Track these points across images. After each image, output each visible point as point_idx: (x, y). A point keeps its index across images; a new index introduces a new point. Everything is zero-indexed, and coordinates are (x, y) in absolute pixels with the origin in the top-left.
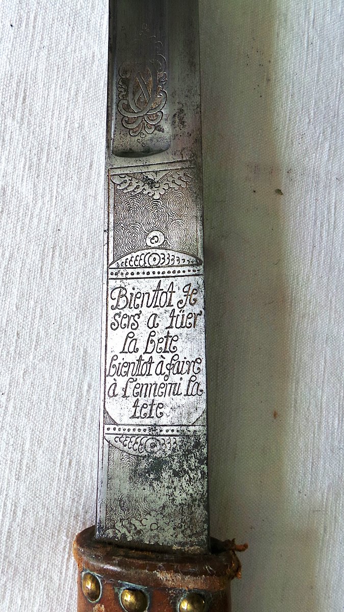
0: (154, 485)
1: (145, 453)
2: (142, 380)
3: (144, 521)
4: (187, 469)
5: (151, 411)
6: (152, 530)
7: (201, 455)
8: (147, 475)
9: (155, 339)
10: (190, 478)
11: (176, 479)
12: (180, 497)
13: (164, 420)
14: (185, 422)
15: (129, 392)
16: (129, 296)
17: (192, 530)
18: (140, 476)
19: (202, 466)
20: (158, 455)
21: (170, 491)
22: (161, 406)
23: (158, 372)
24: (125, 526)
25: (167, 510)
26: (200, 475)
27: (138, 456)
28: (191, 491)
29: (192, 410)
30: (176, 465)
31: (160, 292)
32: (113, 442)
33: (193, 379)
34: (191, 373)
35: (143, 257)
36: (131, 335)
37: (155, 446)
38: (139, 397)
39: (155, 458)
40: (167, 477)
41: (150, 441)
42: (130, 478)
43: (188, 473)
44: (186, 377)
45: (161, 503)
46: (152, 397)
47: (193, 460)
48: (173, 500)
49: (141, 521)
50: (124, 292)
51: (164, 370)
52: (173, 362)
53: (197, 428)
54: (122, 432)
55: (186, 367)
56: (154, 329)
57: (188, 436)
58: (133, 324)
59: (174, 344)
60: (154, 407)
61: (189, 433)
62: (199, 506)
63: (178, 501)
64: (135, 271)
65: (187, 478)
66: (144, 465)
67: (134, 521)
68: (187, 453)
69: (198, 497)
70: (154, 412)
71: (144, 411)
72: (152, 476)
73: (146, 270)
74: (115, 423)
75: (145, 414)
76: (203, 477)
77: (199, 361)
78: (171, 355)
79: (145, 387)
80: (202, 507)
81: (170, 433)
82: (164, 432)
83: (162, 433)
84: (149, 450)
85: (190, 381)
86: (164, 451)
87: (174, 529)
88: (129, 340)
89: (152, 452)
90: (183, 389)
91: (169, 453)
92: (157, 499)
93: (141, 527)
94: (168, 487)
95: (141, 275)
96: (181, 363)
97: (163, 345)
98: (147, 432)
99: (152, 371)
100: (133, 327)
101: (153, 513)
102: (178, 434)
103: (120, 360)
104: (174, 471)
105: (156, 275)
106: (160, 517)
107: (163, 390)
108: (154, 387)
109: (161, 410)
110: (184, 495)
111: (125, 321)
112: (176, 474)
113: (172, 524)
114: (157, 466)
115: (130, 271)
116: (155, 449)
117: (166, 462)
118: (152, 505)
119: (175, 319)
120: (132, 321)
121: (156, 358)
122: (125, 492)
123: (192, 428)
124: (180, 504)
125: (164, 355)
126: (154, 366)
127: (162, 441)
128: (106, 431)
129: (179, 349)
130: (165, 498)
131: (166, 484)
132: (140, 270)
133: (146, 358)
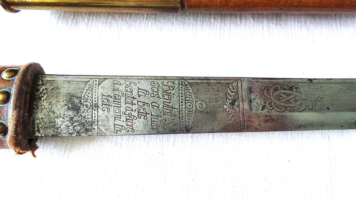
0: (65, 107)
1: (83, 101)
2: (123, 99)
3: (45, 101)
4: (74, 125)
5: (106, 105)
6: (41, 106)
7: (82, 132)
8: (71, 103)
9: (145, 107)
10: (69, 127)
11: (68, 119)
12: (59, 121)
13: (100, 112)
14: (100, 123)
15: (116, 92)
16: (169, 91)
17: (41, 128)
18: (70, 99)
19: (75, 133)
20: (82, 109)
21: (62, 116)
22: (108, 110)
23: (127, 108)
24: (43, 91)
25: (52, 114)
26: (71, 132)
27: (81, 97)
28: (62, 127)
29: (106, 127)
30: (76, 118)
31: (171, 109)
32: (89, 83)
33: (123, 128)
34: (126, 127)
35: (191, 99)
36: (148, 93)
37: (87, 107)
38: (113, 97)
39: (80, 107)
40: (70, 114)
41: (89, 104)
42: (69, 93)
43: (72, 125)
44: (124, 124)
45: (56, 110)
46: (113, 105)
47: (79, 128)
48: (57, 117)
49: (46, 100)
50: (172, 89)
51: (128, 112)
52: (132, 117)
53: (96, 130)
54: (94, 88)
55: (130, 124)
56: (151, 106)
57: (92, 125)
58: (154, 94)
59: (142, 117)
60: (108, 106)
61: (93, 126)
62: (54, 131)
63: (56, 120)
64: (183, 95)
65: (69, 125)
66: (76, 101)
67: (46, 96)
68: (82, 125)
69: (59, 131)
71: (106, 101)
72: (70, 105)
73: (184, 101)
74: (99, 84)
75: (104, 101)
76: (70, 134)
77: (133, 131)
78: (137, 116)
79: (119, 101)
80: (53, 133)
81: (94, 115)
82: (94, 112)
83: (93, 110)
84: (85, 103)
85: (122, 126)
86: (84, 112)
87: (42, 118)
88: (145, 92)
89: (83, 105)
90: (117, 122)
91: (83, 115)
92: (58, 108)
93: (43, 100)
94: (64, 114)
95: (181, 98)
96: (132, 121)
97: (142, 111)
98: (94, 102)
99: (127, 105)
100: (152, 95)
101: (50, 106)
102: (93, 120)
103: (134, 87)
104: (73, 118)
105: (181, 107)
106: (48, 110)
107: (117, 111)
108: (119, 106)
109: (106, 110)
110: (60, 123)
111: (155, 90)
112: (71, 119)
113: (44, 117)
114: (76, 109)
115: (183, 92)
116: (85, 107)
117: (78, 113)
118: (54, 106)
119: (157, 117)
120: (155, 93)
121: (134, 107)
122: (61, 91)
123: (96, 127)
124: (55, 121)
125: (137, 111)
126: (130, 106)
127: (89, 111)
128: (95, 80)
129: (140, 120)
130: (58, 113)
131: (66, 113)
132: (183, 98)
133: (135, 101)
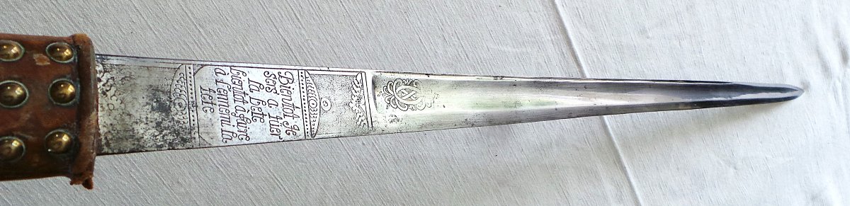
0: (147, 107)
1: (173, 98)
2: (230, 94)
3: (114, 98)
4: (163, 133)
5: (207, 103)
6: (108, 105)
7: (176, 143)
8: (155, 100)
9: (261, 105)
10: (156, 136)
11: (154, 124)
12: (140, 129)
13: (201, 113)
14: (201, 130)
15: (220, 85)
16: (288, 85)
17: (111, 139)
18: (154, 95)
19: (167, 145)
20: (172, 109)
21: (144, 120)
22: (212, 110)
23: (237, 108)
24: (107, 81)
25: (127, 118)
26: (160, 144)
27: (170, 92)
28: (145, 137)
29: (211, 135)
30: (166, 123)
31: (292, 109)
32: (179, 72)
33: (235, 135)
34: (239, 133)
35: (314, 95)
36: (262, 87)
37: (180, 107)
38: (217, 93)
39: (170, 107)
40: (155, 117)
41: (184, 103)
42: (151, 86)
43: (160, 134)
44: (235, 130)
45: (133, 112)
46: (218, 103)
47: (172, 138)
48: (137, 123)
49: (114, 95)
50: (291, 81)
51: (239, 113)
52: (245, 119)
53: (197, 139)
54: (189, 79)
55: (243, 129)
56: (267, 104)
57: (190, 133)
58: (269, 89)
59: (258, 119)
60: (210, 105)
61: (193, 133)
62: (134, 144)
63: (135, 126)
64: (305, 90)
65: (156, 134)
66: (164, 98)
67: (113, 89)
68: (177, 133)
69: (141, 143)
70: (207, 105)
71: (207, 97)
72: (154, 104)
73: (306, 98)
74: (194, 74)
75: (204, 98)
76: (158, 146)
77: (248, 139)
78: (250, 117)
79: (225, 98)
80: (133, 147)
81: (192, 118)
82: (192, 113)
83: (191, 112)
84: (176, 101)
85: (233, 133)
86: (177, 114)
87: (111, 124)
88: (258, 85)
89: (175, 104)
90: (226, 127)
91: (176, 118)
92: (136, 109)
93: (109, 96)
94: (147, 118)
95: (302, 94)
96: (245, 126)
97: (257, 111)
98: (190, 100)
99: (237, 103)
100: (267, 89)
101: (123, 106)
102: (192, 125)
103: (243, 78)
104: (161, 123)
105: (303, 105)
106: (120, 111)
107: (224, 112)
108: (226, 105)
109: (209, 111)
110: (142, 131)
111: (271, 83)
112: (158, 124)
113: (115, 122)
114: (164, 109)
115: (304, 86)
116: (177, 107)
117: (167, 115)
118: (130, 105)
119: (276, 119)
120: (272, 88)
121: (247, 106)
122: (138, 81)
123: (197, 135)
124: (133, 128)
125: (250, 112)
126: (241, 104)
127: (184, 112)
128: (188, 66)
129: (255, 124)
130: (137, 115)
131: (149, 116)
132: (305, 94)
133: (247, 98)
